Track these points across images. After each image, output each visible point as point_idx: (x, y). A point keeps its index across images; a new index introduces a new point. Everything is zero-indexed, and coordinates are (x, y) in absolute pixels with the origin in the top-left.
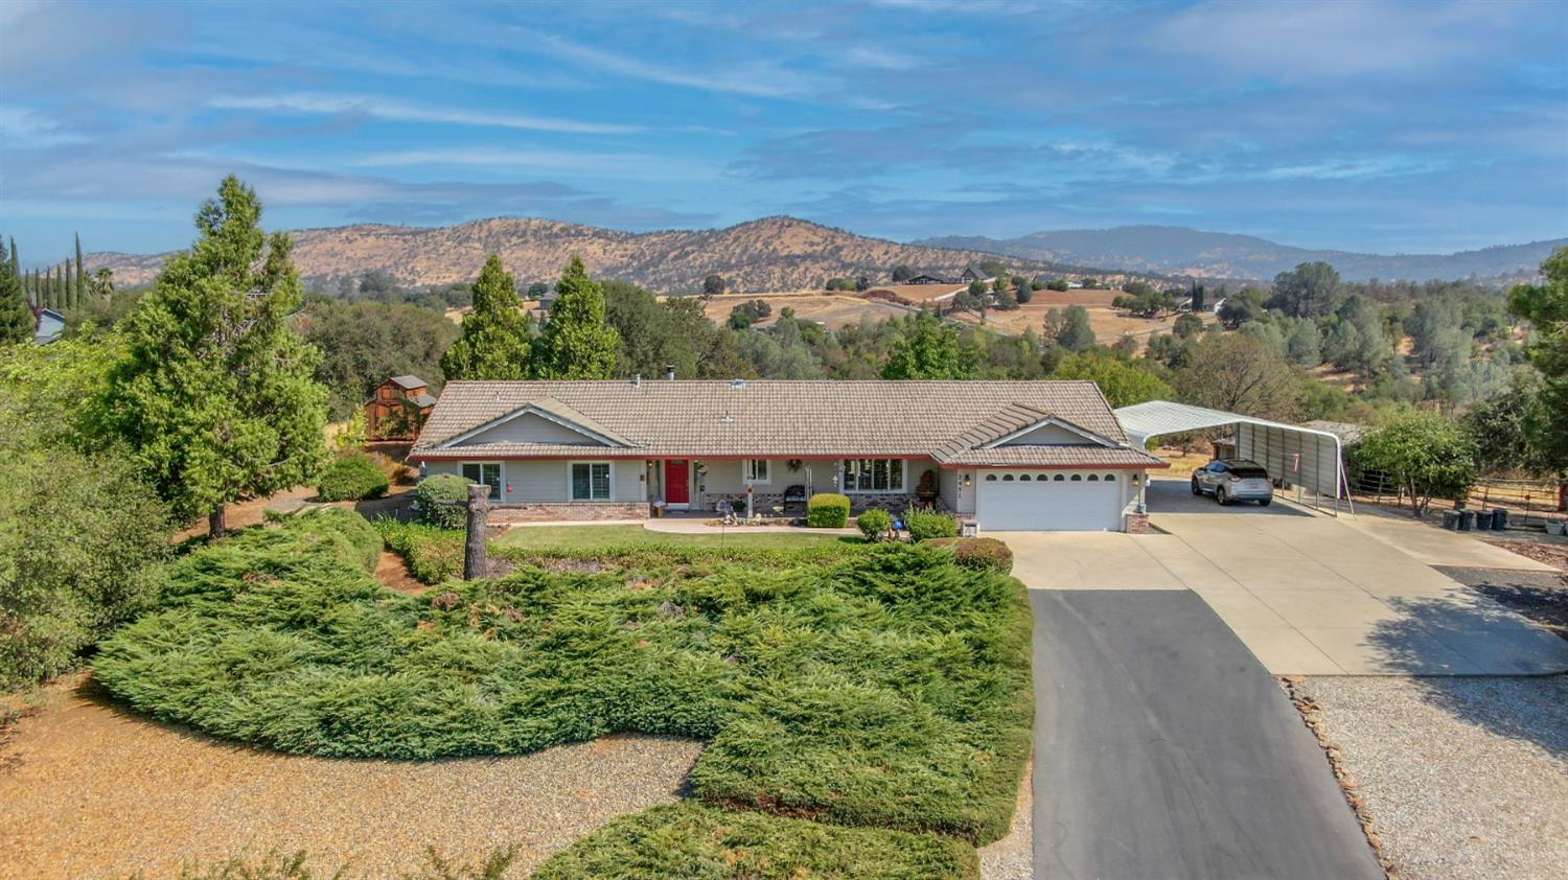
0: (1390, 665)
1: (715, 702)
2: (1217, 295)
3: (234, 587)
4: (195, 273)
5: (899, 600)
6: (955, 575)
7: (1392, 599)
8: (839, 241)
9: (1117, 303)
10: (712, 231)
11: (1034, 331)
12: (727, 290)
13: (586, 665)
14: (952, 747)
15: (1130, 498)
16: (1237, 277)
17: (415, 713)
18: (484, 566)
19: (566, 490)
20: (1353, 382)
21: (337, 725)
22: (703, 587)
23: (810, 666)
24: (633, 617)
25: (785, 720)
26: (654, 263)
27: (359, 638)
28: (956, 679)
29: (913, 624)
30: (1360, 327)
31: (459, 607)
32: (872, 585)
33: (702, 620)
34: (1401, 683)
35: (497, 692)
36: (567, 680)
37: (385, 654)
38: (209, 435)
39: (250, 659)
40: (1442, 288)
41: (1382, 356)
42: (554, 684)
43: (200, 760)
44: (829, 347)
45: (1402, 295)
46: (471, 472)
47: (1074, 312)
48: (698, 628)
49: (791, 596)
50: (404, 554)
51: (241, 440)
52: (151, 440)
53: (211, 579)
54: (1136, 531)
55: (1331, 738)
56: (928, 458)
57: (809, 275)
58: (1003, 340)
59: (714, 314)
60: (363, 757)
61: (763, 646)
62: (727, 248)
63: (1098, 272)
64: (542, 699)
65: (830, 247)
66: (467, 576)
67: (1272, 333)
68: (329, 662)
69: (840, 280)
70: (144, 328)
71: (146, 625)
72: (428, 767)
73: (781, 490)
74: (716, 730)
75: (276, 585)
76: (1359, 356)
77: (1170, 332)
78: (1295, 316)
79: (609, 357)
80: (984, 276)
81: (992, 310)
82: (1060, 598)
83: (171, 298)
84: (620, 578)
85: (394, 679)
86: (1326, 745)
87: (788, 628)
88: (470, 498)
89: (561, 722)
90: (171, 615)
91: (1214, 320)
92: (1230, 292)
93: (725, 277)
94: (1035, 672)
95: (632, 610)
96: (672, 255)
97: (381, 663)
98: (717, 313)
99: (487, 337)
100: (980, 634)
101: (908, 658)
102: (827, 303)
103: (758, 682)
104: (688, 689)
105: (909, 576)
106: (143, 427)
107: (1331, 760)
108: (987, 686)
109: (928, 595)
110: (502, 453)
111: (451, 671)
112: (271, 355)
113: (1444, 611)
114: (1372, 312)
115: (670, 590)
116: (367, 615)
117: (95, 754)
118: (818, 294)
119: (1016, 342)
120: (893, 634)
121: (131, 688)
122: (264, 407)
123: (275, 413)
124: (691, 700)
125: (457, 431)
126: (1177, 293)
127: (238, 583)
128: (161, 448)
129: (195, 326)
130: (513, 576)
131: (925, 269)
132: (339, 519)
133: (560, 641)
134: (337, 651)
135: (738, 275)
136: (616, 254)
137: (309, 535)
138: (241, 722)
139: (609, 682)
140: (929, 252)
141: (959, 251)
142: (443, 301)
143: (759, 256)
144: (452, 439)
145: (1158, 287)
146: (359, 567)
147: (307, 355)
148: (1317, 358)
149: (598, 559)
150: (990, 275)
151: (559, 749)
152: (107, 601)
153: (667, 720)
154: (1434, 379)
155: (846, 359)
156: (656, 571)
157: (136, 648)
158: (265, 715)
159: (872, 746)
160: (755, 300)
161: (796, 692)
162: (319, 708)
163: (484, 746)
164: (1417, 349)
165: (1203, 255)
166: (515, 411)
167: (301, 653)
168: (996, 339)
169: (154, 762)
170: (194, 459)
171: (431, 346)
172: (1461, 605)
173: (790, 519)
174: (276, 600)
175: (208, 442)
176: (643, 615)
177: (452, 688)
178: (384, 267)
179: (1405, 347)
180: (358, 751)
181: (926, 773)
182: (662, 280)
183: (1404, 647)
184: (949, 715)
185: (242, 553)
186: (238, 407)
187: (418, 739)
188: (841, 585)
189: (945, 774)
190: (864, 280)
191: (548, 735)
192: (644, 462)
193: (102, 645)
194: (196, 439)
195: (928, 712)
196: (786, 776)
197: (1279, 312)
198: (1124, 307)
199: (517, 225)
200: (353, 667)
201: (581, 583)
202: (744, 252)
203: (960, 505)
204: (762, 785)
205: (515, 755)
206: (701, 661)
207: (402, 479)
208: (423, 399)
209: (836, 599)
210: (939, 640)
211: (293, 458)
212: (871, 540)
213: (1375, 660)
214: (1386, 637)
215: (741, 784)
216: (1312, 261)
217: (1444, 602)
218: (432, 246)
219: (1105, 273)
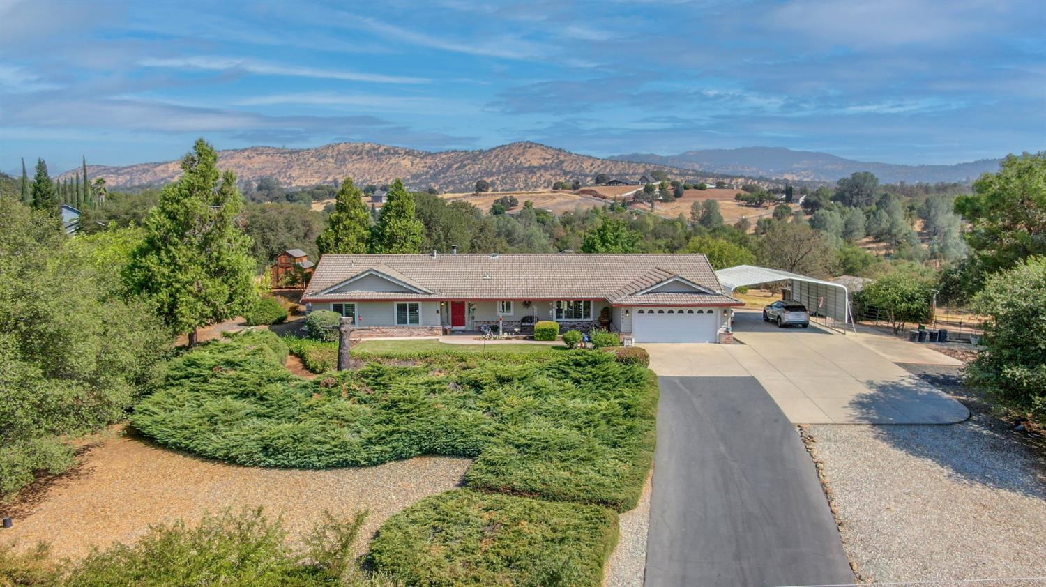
0: (860, 418)
1: (479, 437)
2: (802, 192)
3: (209, 374)
4: (181, 195)
5: (583, 381)
6: (615, 367)
7: (868, 381)
8: (562, 157)
9: (738, 197)
10: (481, 151)
11: (685, 215)
12: (490, 189)
13: (408, 417)
14: (609, 461)
15: (722, 324)
16: (817, 180)
17: (314, 444)
18: (348, 363)
19: (394, 319)
20: (886, 248)
21: (271, 450)
22: (472, 375)
23: (532, 418)
24: (433, 391)
25: (517, 447)
26: (444, 171)
27: (281, 403)
28: (614, 425)
29: (590, 395)
30: (890, 213)
31: (336, 385)
32: (568, 373)
33: (472, 393)
34: (864, 428)
35: (358, 432)
36: (397, 425)
37: (295, 412)
38: (191, 288)
39: (221, 414)
40: (946, 188)
41: (904, 231)
42: (390, 427)
43: (196, 469)
44: (555, 227)
45: (920, 192)
46: (338, 308)
47: (710, 204)
48: (470, 397)
49: (521, 380)
50: (300, 356)
51: (208, 291)
52: (157, 291)
53: (195, 371)
54: (725, 343)
55: (820, 457)
56: (604, 300)
57: (543, 179)
58: (665, 222)
59: (482, 204)
60: (286, 467)
61: (506, 407)
62: (490, 162)
63: (728, 177)
64: (383, 435)
65: (556, 161)
66: (339, 368)
67: (835, 217)
68: (264, 416)
69: (562, 183)
70: (153, 227)
71: (159, 396)
72: (322, 473)
73: (519, 318)
74: (479, 452)
75: (232, 373)
76: (889, 232)
77: (771, 216)
78: (850, 206)
79: (418, 239)
80: (654, 180)
81: (658, 202)
82: (677, 381)
83: (168, 209)
84: (427, 369)
85: (301, 425)
86: (816, 460)
87: (520, 397)
88: (341, 324)
89: (394, 448)
90: (173, 390)
91: (800, 209)
92: (810, 190)
93: (488, 180)
94: (659, 423)
95: (432, 387)
96: (455, 166)
97: (293, 416)
98: (483, 204)
99: (345, 227)
100: (627, 401)
101: (587, 413)
102: (553, 198)
103: (503, 426)
104: (464, 430)
105: (589, 368)
106: (153, 284)
107: (818, 469)
108: (630, 429)
109: (599, 379)
110: (356, 298)
111: (333, 421)
112: (224, 242)
113: (896, 388)
114: (898, 204)
115: (454, 377)
116: (284, 390)
117: (137, 466)
118: (548, 191)
119: (672, 223)
120: (579, 400)
121: (154, 431)
122: (220, 272)
123: (226, 275)
124: (466, 436)
125: (330, 285)
126: (776, 191)
127: (211, 372)
128: (164, 295)
129: (182, 225)
130: (366, 368)
131: (617, 175)
132: (264, 336)
133: (394, 404)
134: (268, 410)
135: (497, 179)
136: (420, 166)
137: (248, 345)
138: (218, 448)
139: (420, 426)
140: (620, 163)
141: (639, 163)
142: (310, 197)
143: (511, 167)
144: (326, 289)
145: (765, 187)
146: (277, 363)
147: (244, 241)
148: (863, 233)
149: (411, 359)
150: (657, 180)
151: (393, 463)
152: (138, 383)
153: (453, 447)
154: (936, 246)
155: (565, 234)
156: (446, 365)
157: (156, 409)
158: (231, 445)
159: (565, 460)
160: (508, 196)
161: (523, 431)
162: (261, 441)
163: (352, 461)
164: (926, 227)
165: (795, 165)
166: (363, 273)
167: (249, 411)
168: (660, 220)
169: (171, 470)
170: (182, 302)
171: (308, 230)
172: (907, 385)
173: (524, 336)
174: (232, 382)
175: (190, 292)
176: (439, 390)
177: (334, 430)
178: (271, 174)
179: (918, 226)
180: (283, 464)
181: (593, 474)
182: (449, 182)
183: (870, 408)
184: (608, 444)
185: (211, 355)
186: (206, 272)
187: (316, 457)
188: (550, 373)
189: (604, 475)
190: (578, 183)
191: (387, 455)
192: (439, 303)
193: (136, 408)
194: (183, 291)
195: (596, 443)
196: (517, 476)
197: (839, 203)
198: (742, 200)
199: (356, 147)
200: (278, 419)
201: (404, 373)
202: (501, 164)
203: (623, 328)
204: (503, 480)
205: (369, 466)
206: (471, 415)
207: (295, 312)
208: (306, 264)
209: (547, 381)
210: (604, 404)
211: (237, 301)
212: (570, 348)
213: (851, 415)
214: (861, 403)
215: (492, 480)
216: (861, 170)
217: (897, 383)
218: (302, 161)
219: (732, 177)
